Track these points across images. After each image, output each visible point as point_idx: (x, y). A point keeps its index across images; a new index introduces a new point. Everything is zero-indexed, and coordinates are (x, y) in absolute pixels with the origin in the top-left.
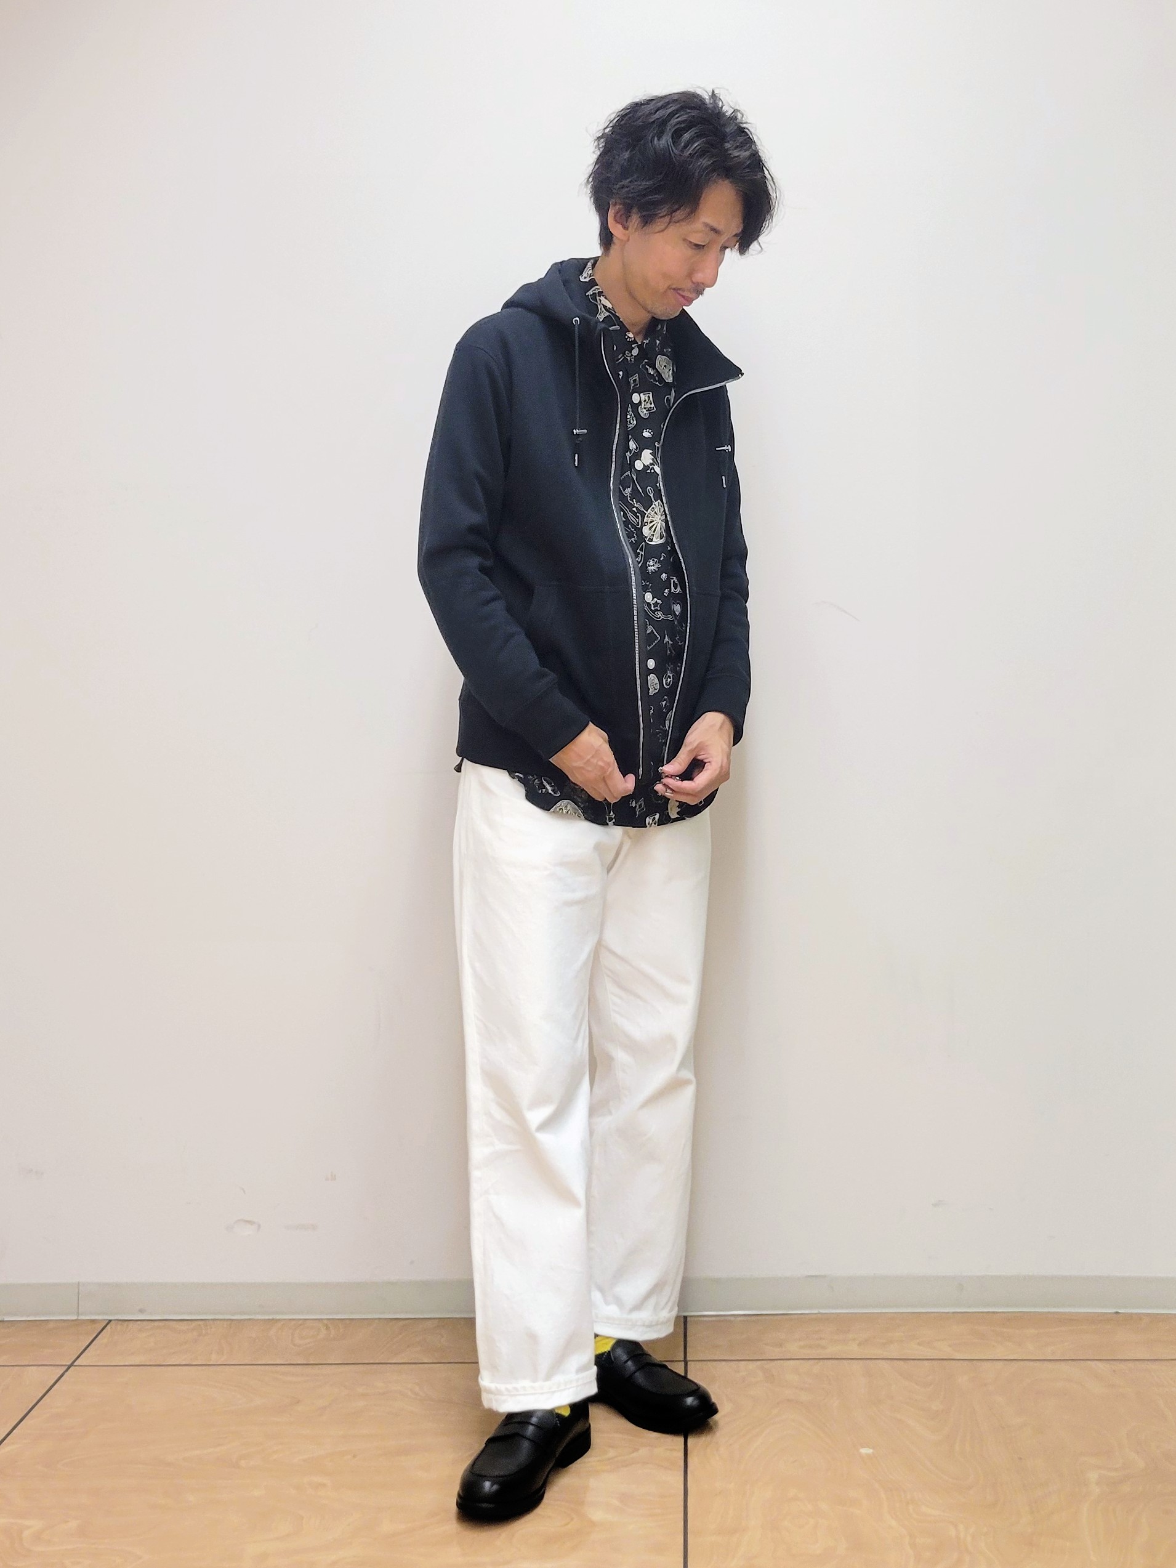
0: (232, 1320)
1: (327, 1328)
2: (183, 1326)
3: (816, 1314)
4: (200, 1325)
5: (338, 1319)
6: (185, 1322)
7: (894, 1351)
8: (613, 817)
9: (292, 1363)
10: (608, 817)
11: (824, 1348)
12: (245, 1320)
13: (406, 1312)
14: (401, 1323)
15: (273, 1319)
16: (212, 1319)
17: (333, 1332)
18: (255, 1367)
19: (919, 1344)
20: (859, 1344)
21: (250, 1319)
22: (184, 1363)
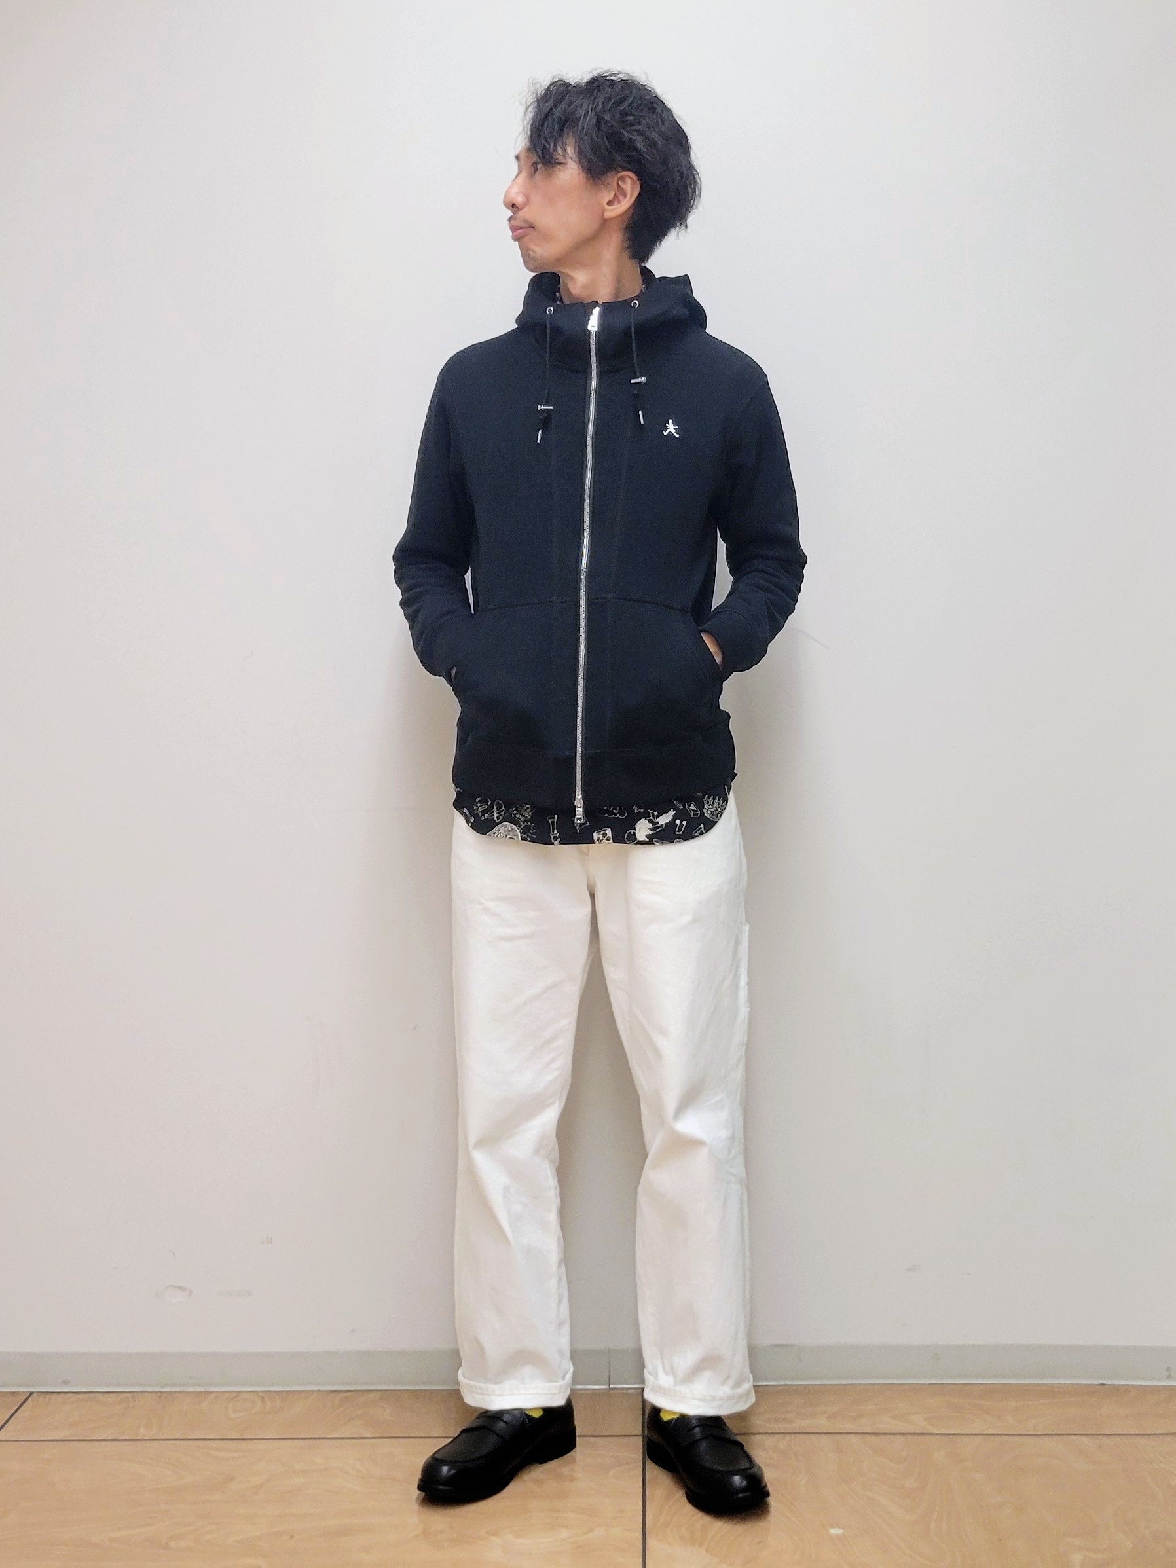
0: (162, 1392)
1: (263, 1399)
2: (110, 1399)
3: (781, 1385)
4: (128, 1398)
5: (275, 1391)
6: (112, 1395)
7: (865, 1425)
8: (557, 835)
9: (225, 1437)
10: (552, 836)
11: (790, 1422)
12: (176, 1392)
13: (347, 1384)
14: (341, 1395)
15: (205, 1391)
16: (140, 1392)
17: (268, 1403)
18: (187, 1442)
19: (893, 1418)
20: (828, 1419)
21: (180, 1392)
22: (110, 1438)
